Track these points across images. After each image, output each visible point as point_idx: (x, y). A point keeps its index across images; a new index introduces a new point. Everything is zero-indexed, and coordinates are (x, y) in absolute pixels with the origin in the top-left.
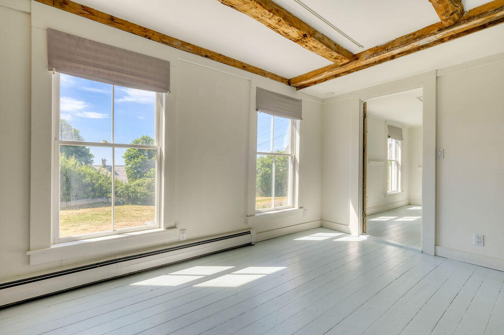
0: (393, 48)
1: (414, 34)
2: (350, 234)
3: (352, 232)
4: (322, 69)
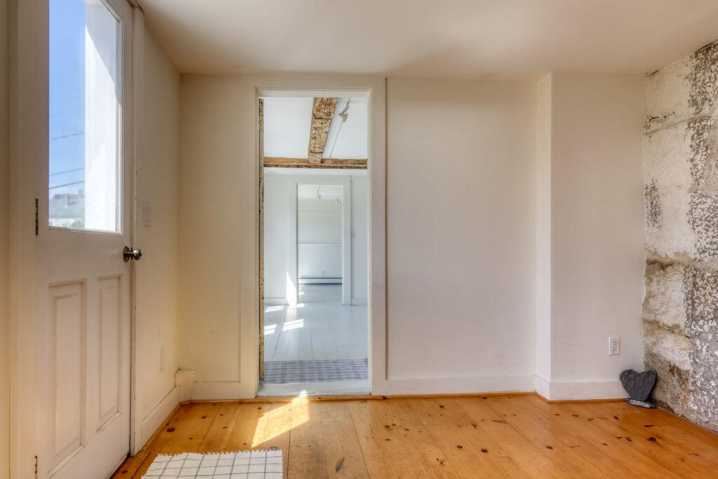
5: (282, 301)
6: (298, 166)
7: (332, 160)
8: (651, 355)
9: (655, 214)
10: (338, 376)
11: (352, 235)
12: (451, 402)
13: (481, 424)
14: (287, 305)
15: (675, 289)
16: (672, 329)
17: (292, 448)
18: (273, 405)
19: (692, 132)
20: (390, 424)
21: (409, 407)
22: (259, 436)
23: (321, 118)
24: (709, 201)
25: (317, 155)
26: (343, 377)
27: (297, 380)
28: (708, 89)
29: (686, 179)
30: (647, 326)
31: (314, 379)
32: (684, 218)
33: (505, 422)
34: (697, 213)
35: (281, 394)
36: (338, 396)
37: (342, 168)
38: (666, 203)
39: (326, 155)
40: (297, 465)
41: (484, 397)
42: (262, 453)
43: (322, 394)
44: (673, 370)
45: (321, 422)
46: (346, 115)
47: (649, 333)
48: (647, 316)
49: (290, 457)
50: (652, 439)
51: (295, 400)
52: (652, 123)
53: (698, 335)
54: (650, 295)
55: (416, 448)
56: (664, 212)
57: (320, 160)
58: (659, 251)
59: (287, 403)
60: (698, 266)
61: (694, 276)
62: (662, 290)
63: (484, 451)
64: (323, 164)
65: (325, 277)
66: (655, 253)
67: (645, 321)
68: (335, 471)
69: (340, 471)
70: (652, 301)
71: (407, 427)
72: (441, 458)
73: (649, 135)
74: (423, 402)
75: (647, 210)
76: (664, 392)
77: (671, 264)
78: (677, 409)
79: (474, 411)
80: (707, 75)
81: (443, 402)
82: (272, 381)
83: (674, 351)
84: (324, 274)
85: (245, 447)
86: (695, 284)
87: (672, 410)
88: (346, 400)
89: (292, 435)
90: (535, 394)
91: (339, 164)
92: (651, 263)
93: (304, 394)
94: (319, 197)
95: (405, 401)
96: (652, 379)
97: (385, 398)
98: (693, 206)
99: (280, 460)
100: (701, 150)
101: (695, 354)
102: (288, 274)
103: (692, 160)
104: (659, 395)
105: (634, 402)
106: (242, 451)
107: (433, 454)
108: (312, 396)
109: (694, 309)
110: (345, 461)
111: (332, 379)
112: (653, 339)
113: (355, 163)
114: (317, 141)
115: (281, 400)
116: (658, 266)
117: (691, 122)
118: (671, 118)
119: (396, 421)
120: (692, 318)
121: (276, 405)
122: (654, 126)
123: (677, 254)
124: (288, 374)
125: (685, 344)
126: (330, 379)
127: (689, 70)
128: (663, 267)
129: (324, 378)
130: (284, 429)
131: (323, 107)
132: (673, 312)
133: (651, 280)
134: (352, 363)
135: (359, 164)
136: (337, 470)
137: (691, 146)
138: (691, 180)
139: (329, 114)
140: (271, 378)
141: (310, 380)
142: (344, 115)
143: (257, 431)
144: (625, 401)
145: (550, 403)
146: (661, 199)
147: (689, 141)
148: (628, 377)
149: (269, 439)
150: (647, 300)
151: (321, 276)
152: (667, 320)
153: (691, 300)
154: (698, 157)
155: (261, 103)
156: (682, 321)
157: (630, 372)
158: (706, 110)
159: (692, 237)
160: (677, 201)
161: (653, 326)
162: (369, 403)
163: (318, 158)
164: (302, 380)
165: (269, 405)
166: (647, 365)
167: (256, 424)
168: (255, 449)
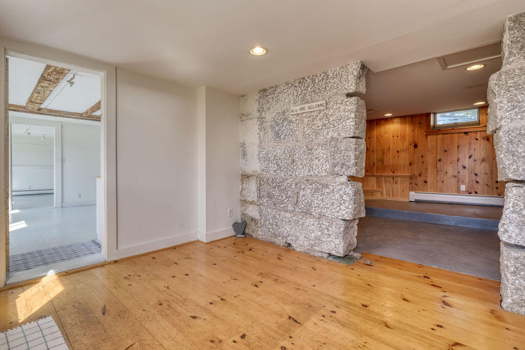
7: (48, 109)
8: (243, 214)
9: (244, 155)
10: (76, 255)
11: (63, 161)
12: (157, 254)
13: (179, 262)
15: (252, 186)
16: (252, 203)
17: (60, 312)
18: (24, 288)
19: (259, 123)
20: (126, 276)
21: (134, 263)
22: (23, 313)
23: (50, 81)
24: (265, 150)
25: (36, 105)
26: (80, 255)
27: (42, 265)
28: (265, 107)
29: (257, 142)
30: (242, 202)
31: (56, 261)
32: (256, 157)
33: (190, 258)
34: (261, 155)
35: (30, 277)
36: (81, 267)
37: (55, 116)
38: (248, 150)
39: (44, 106)
40: (70, 321)
41: (174, 248)
42: (34, 324)
43: (68, 269)
44: (253, 219)
45: (76, 288)
46: (73, 83)
47: (242, 205)
48: (241, 198)
49: (60, 319)
50: (250, 250)
51: (44, 280)
52: (243, 117)
53: (262, 204)
54: (243, 189)
55: (150, 284)
56: (248, 154)
57: (38, 108)
58: (246, 170)
59: (38, 282)
60: (261, 176)
61: (260, 180)
62: (248, 186)
63: (187, 275)
64: (40, 111)
65: (31, 189)
66: (244, 172)
67: (241, 200)
68: (102, 315)
69: (106, 314)
70: (244, 192)
71: (139, 275)
72: (167, 285)
73: (242, 121)
74: (142, 258)
75: (241, 153)
76: (249, 229)
77: (251, 176)
78: (254, 235)
79: (173, 256)
80: (264, 101)
81: (153, 255)
82: (17, 270)
83: (252, 212)
85: (13, 325)
86: (260, 184)
87: (252, 236)
88: (89, 269)
89: (54, 303)
90: (198, 241)
91: (54, 113)
92: (242, 175)
93: (51, 274)
94: (29, 134)
95: (131, 260)
96: (244, 225)
97: (116, 262)
98: (260, 152)
99: (53, 323)
100: (263, 130)
101: (260, 212)
103: (259, 134)
104: (247, 231)
105: (238, 236)
106: (11, 328)
107: (161, 285)
108: (59, 273)
109: (260, 194)
110: (107, 307)
111: (72, 258)
112: (244, 208)
113: (67, 114)
114: (40, 95)
115: (31, 282)
116: (246, 177)
117: (259, 118)
118: (251, 116)
119: (130, 273)
120: (260, 197)
121: (27, 287)
122: (244, 118)
123: (253, 172)
124: (30, 262)
125: (257, 208)
126: (70, 258)
127: (257, 98)
128: (248, 177)
129: (65, 258)
130: (45, 301)
131: (54, 73)
132: (252, 195)
133: (243, 183)
134: (83, 245)
135: (70, 115)
136: (104, 314)
137: (259, 128)
138: (258, 142)
139: (58, 79)
140: (14, 268)
141: (53, 262)
142: (71, 82)
143: (19, 310)
144: (235, 236)
145: (206, 244)
146: (247, 149)
147: (258, 126)
148: (235, 225)
149: (34, 311)
150: (241, 191)
151: (27, 189)
152: (250, 199)
153: (259, 190)
154: (261, 133)
155: (7, 60)
156: (256, 199)
157: (236, 223)
158: (263, 115)
159: (259, 165)
160: (253, 150)
161: (244, 202)
162: (106, 266)
163: (37, 107)
164: (46, 263)
165: (21, 288)
166: (242, 219)
167: (15, 305)
168: (24, 323)
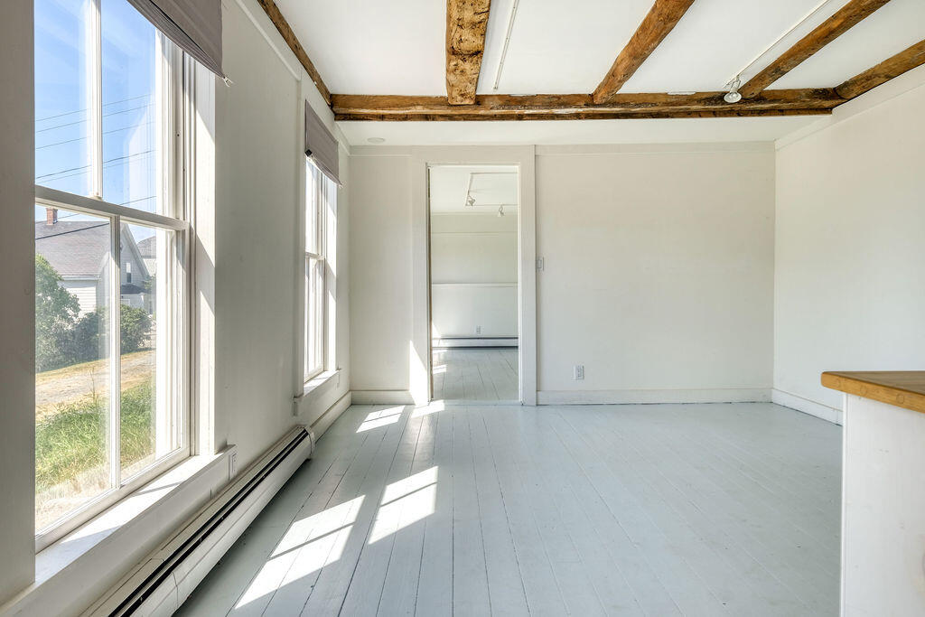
0: (531, 106)
1: (559, 97)
2: (414, 404)
3: (416, 402)
4: (412, 98)
5: (399, 396)
6: (426, 117)
7: (500, 96)
11: (538, 264)
14: (410, 404)
39: (486, 88)
65: (479, 336)
84: (479, 330)
91: (515, 107)
102: (411, 343)
151: (474, 334)
